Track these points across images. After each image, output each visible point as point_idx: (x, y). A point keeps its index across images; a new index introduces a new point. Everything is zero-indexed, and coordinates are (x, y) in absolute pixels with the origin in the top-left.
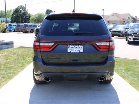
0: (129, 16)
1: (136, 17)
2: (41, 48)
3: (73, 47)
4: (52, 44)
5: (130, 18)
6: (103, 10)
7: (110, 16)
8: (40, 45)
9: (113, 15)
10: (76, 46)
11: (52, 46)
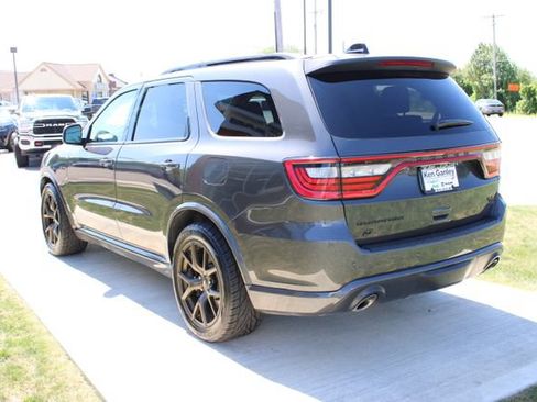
0: (99, 72)
1: (112, 75)
2: (344, 187)
3: (434, 171)
4: (382, 169)
5: (104, 80)
6: (14, 50)
7: (30, 74)
8: (340, 179)
9: (43, 70)
10: (441, 169)
11: (383, 177)
